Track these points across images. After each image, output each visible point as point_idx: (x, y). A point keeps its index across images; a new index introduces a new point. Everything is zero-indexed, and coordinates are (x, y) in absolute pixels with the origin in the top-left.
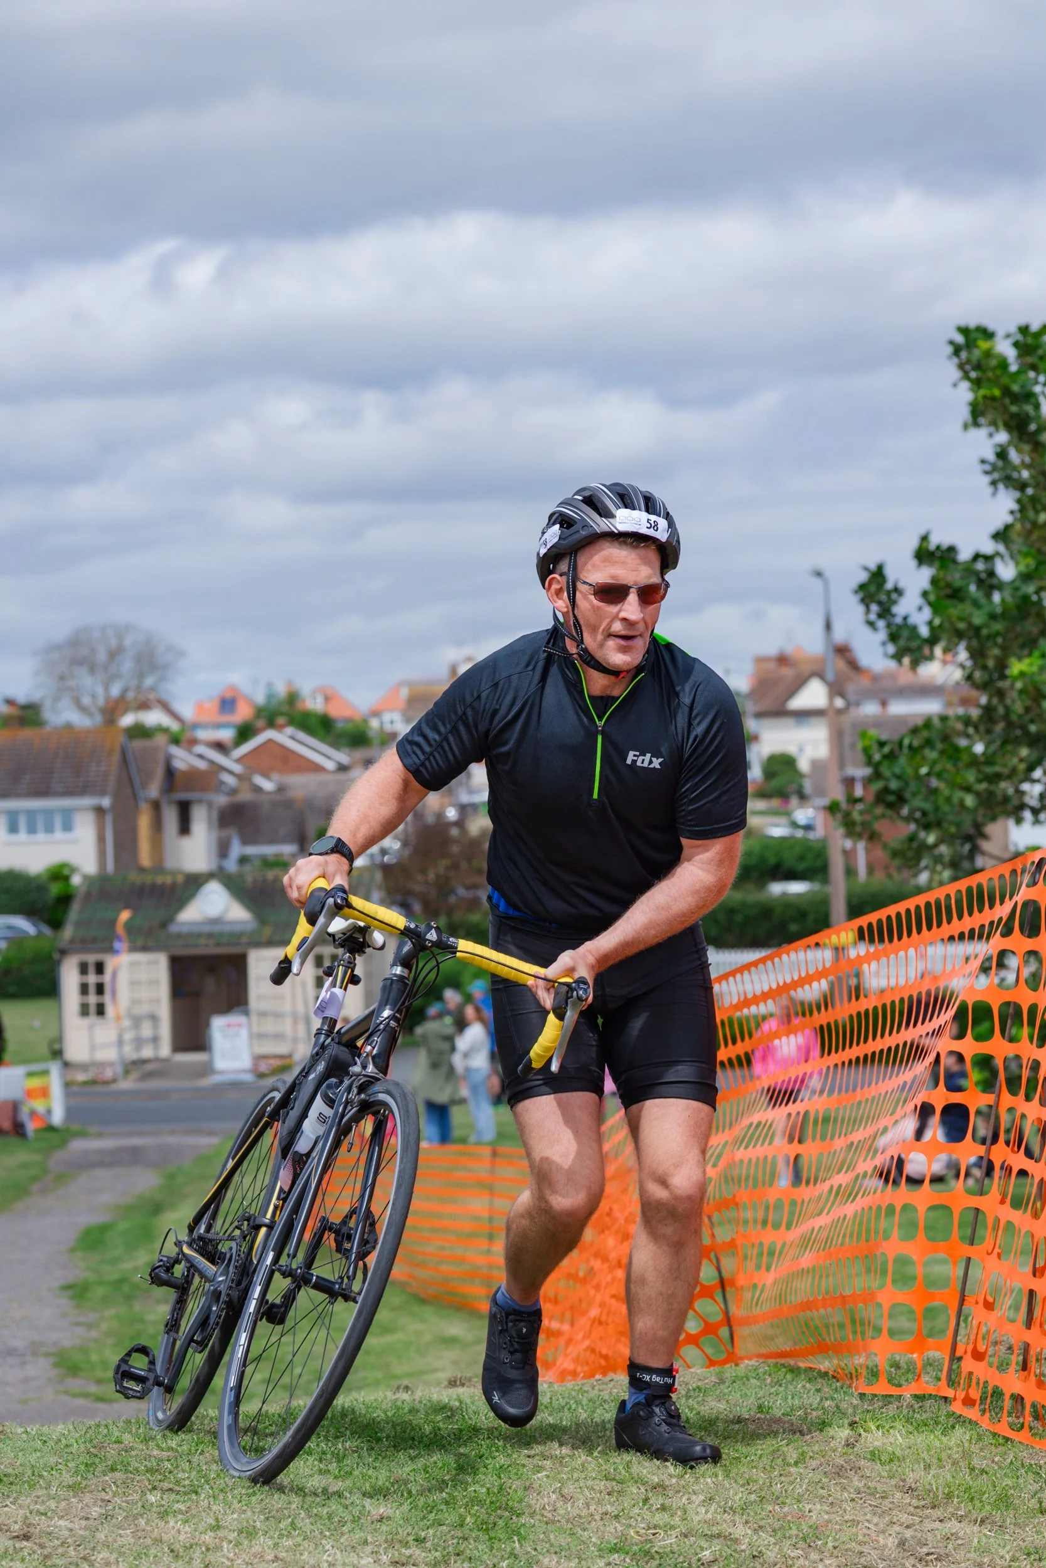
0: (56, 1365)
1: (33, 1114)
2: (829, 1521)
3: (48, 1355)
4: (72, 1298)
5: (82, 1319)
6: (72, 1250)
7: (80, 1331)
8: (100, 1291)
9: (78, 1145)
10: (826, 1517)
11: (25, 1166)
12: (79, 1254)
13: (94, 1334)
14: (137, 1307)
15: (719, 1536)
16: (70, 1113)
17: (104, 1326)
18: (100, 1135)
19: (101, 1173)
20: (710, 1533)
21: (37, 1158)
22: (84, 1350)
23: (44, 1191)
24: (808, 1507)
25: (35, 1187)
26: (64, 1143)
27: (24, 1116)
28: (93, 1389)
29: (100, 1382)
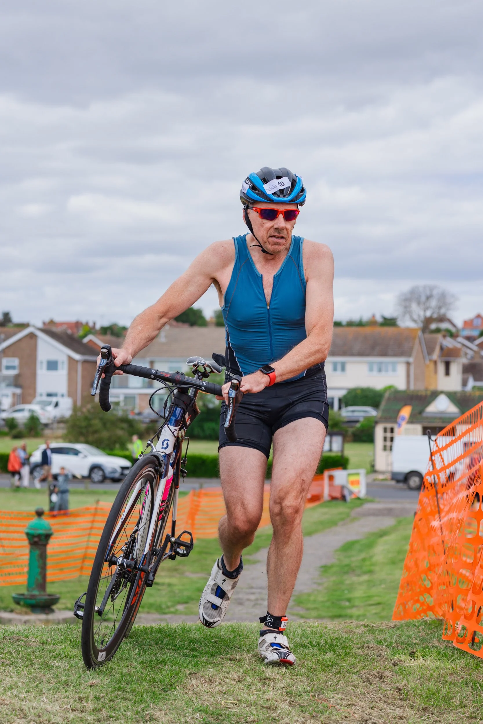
1: (351, 493)
2: (338, 704)
4: (322, 571)
5: (320, 581)
6: (336, 551)
7: (315, 586)
8: (335, 569)
9: (368, 506)
11: (340, 513)
12: (338, 553)
13: (320, 588)
14: (345, 577)
15: (270, 708)
16: (368, 492)
17: (326, 585)
18: (379, 502)
19: (372, 519)
20: (265, 706)
21: (347, 510)
22: (309, 595)
23: (343, 525)
24: (332, 695)
25: (341, 523)
26: (362, 504)
27: (346, 493)
28: (302, 612)
29: (308, 609)
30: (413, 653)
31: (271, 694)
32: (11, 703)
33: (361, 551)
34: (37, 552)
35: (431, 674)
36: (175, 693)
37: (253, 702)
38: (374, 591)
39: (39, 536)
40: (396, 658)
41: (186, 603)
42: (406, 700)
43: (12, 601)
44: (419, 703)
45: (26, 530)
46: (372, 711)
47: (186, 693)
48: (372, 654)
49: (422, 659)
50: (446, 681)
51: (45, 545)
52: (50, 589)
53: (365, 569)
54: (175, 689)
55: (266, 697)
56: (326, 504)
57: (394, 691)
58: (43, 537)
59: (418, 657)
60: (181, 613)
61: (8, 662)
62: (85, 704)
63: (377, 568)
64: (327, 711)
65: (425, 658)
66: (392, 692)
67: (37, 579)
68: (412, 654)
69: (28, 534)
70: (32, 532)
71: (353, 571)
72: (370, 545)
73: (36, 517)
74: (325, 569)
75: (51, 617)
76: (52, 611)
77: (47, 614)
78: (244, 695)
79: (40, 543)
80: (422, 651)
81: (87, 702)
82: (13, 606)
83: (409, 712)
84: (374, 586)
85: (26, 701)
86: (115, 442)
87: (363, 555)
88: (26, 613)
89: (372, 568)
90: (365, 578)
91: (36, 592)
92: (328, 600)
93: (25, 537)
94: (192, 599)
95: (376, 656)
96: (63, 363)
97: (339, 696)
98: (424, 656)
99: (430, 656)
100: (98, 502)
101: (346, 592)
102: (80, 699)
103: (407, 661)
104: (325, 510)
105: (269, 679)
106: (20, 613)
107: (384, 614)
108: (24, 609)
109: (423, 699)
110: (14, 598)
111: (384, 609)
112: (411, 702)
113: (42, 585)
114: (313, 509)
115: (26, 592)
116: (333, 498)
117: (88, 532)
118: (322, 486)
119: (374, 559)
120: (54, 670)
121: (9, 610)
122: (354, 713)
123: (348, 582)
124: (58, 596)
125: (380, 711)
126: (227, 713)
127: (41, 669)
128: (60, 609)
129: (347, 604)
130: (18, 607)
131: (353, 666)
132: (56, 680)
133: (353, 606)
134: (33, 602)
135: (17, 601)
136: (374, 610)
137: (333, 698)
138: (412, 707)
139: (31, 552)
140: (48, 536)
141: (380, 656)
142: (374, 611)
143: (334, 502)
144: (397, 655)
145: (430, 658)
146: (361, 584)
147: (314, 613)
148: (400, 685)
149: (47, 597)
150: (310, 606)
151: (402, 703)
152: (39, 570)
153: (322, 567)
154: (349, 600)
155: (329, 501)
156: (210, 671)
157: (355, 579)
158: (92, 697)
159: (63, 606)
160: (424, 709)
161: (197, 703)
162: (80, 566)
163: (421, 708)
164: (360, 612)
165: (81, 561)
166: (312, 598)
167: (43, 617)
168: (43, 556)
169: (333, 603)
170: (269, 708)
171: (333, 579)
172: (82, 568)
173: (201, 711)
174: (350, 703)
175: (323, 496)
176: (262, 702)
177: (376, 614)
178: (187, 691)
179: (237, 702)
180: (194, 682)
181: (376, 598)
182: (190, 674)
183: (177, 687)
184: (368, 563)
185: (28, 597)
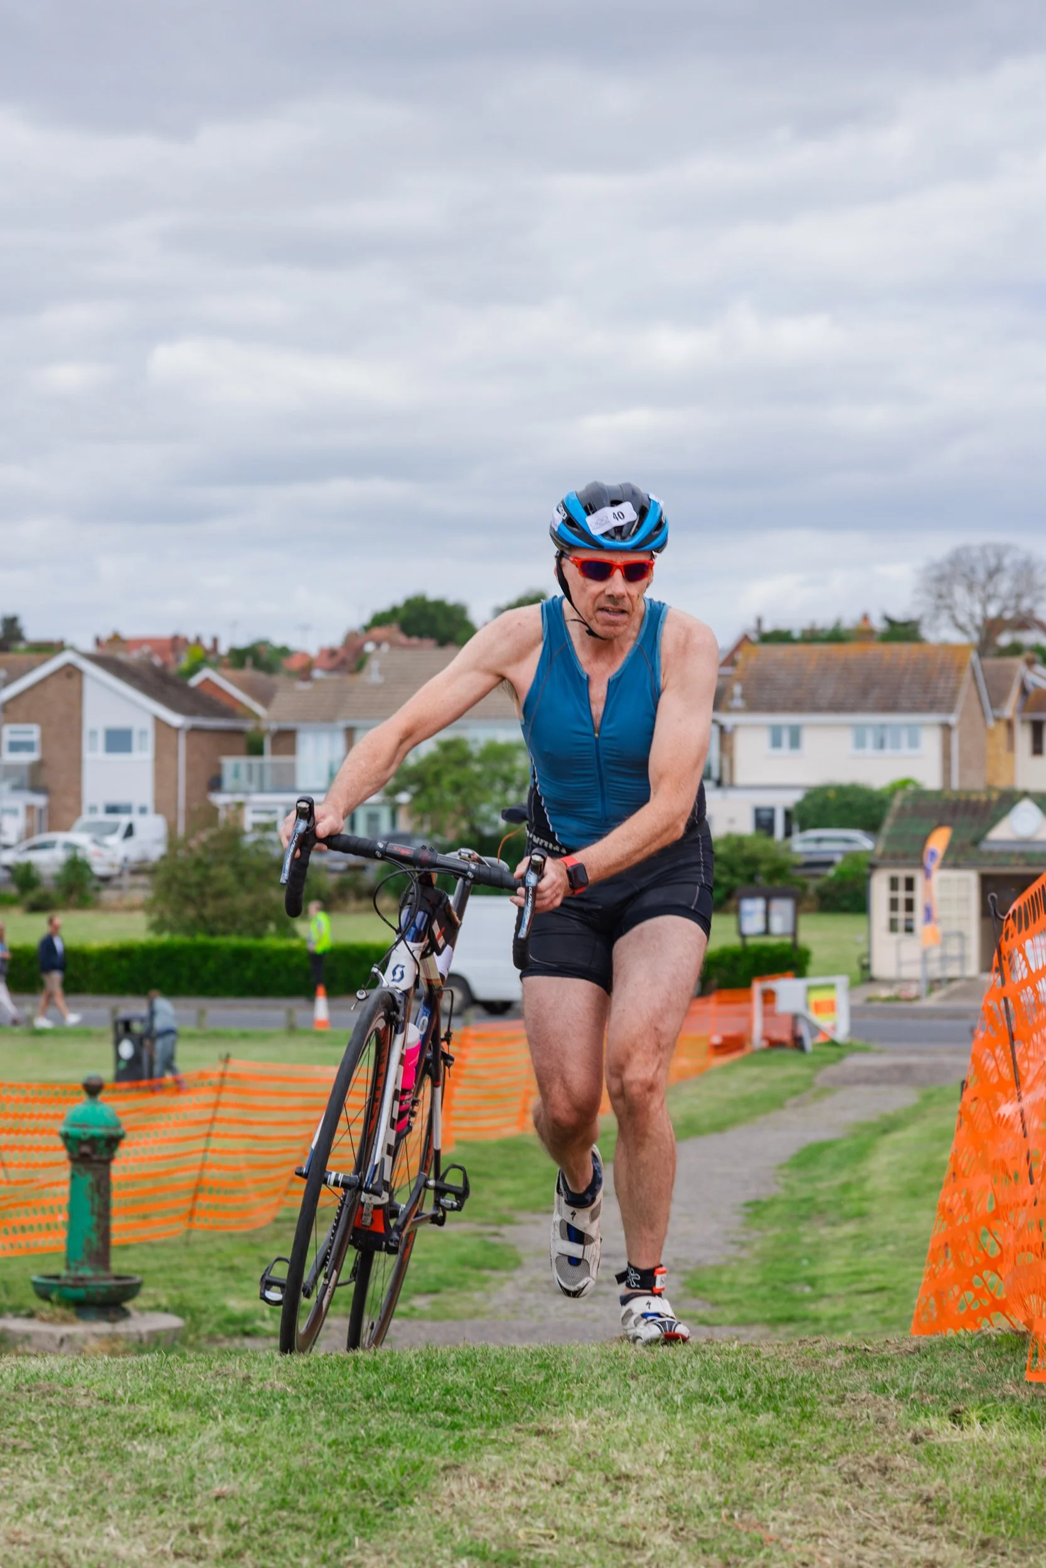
0: (684, 1284)
1: (815, 1030)
2: (785, 1534)
3: (684, 1273)
4: (748, 1215)
5: (744, 1238)
6: (781, 1167)
7: (732, 1250)
8: (778, 1209)
9: (853, 1061)
10: (787, 1528)
11: (791, 1079)
12: (786, 1171)
13: (745, 1254)
14: (801, 1229)
16: (854, 1029)
17: (757, 1247)
18: (880, 1052)
19: (864, 1090)
20: (618, 1540)
21: (806, 1071)
22: (719, 1270)
23: (796, 1106)
24: (773, 1513)
25: (793, 1101)
26: (841, 1057)
27: (803, 1030)
28: (702, 1312)
29: (716, 1304)
30: (959, 1412)
31: (632, 1512)
32: (34, 1540)
33: (838, 1167)
34: (88, 1179)
35: (1000, 1462)
36: (412, 1511)
37: (590, 1531)
38: (869, 1259)
39: (92, 1141)
40: (919, 1425)
41: (436, 1292)
42: (941, 1523)
43: (31, 1290)
44: (973, 1529)
45: (62, 1129)
46: (863, 1550)
47: (437, 1513)
48: (865, 1416)
49: (978, 1426)
50: (1034, 1478)
51: (107, 1162)
52: (119, 1263)
53: (848, 1208)
54: (411, 1503)
55: (620, 1519)
56: (756, 1057)
57: (915, 1503)
58: (102, 1144)
59: (969, 1423)
60: (422, 1316)
61: (26, 1445)
62: (205, 1541)
63: (875, 1207)
64: (760, 1550)
65: (985, 1424)
66: (909, 1504)
67: (89, 1241)
68: (955, 1416)
69: (66, 1137)
70: (74, 1131)
71: (822, 1212)
72: (860, 1154)
73: (84, 1096)
74: (756, 1209)
75: (121, 1327)
76: (126, 1314)
77: (113, 1321)
78: (570, 1516)
79: (95, 1157)
80: (979, 1408)
81: (209, 1535)
82: (35, 1303)
83: (948, 1552)
84: (868, 1248)
85: (69, 1536)
86: (267, 918)
87: (843, 1177)
88: (65, 1320)
89: (866, 1205)
90: (849, 1229)
91: (86, 1272)
92: (763, 1283)
93: (59, 1142)
94: (449, 1284)
95: (872, 1420)
96: (143, 733)
97: (789, 1515)
98: (983, 1420)
99: (998, 1420)
100: (227, 1059)
101: (805, 1262)
102: (194, 1529)
103: (944, 1432)
104: (755, 1071)
105: (627, 1477)
106: (50, 1321)
107: (893, 1312)
108: (59, 1311)
109: (982, 1519)
110: (35, 1284)
111: (892, 1301)
112: (953, 1528)
113: (101, 1255)
114: (726, 1069)
115: (63, 1272)
116: (774, 1044)
117: (204, 1129)
118: (748, 1015)
119: (869, 1186)
120: (133, 1463)
121: (23, 1312)
122: (823, 1554)
123: (808, 1240)
124: (138, 1278)
125: (882, 1550)
126: (532, 1557)
127: (102, 1459)
128: (142, 1310)
129: (808, 1290)
130: (47, 1305)
131: (820, 1444)
132: (136, 1486)
133: (822, 1296)
134: (81, 1293)
135: (43, 1292)
136: (869, 1304)
137: (774, 1519)
138: (955, 1539)
139: (73, 1177)
140: (113, 1142)
141: (882, 1420)
142: (869, 1307)
143: (776, 1053)
144: (922, 1418)
145: (996, 1424)
146: (839, 1243)
147: (731, 1314)
148: (929, 1489)
149: (112, 1282)
150: (720, 1296)
151: (934, 1530)
152: (94, 1220)
153: (748, 1205)
154: (811, 1282)
155: (763, 1051)
156: (491, 1461)
157: (825, 1231)
158: (219, 1523)
159: (151, 1303)
160: (984, 1544)
161: (461, 1536)
162: (189, 1206)
163: (976, 1542)
164: (839, 1309)
165: (189, 1196)
166: (726, 1278)
167: (103, 1327)
168: (102, 1188)
169: (774, 1288)
170: (628, 1545)
171: (777, 1231)
172: (192, 1213)
173: (470, 1553)
174: (813, 1531)
175: (750, 1040)
176: (610, 1531)
177: (874, 1312)
178: (438, 1507)
179: (553, 1532)
180: (454, 1487)
181: (874, 1277)
182: (445, 1468)
183: (416, 1500)
184: (855, 1194)
185: (70, 1282)
